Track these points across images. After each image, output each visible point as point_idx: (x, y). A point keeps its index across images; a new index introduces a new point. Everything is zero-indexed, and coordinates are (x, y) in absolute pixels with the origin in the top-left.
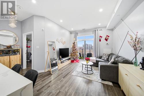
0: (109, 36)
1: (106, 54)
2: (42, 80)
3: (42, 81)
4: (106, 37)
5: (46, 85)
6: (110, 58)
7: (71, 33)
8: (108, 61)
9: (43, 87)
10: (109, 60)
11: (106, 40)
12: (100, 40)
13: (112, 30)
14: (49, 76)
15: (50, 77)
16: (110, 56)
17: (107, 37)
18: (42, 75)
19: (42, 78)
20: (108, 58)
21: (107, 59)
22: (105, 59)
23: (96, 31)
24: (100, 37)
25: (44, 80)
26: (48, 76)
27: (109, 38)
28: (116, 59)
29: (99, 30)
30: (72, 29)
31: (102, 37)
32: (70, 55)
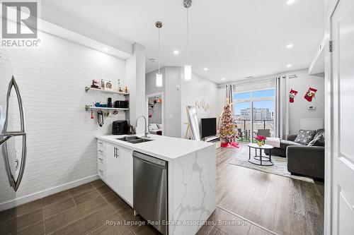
0: (315, 91)
1: (305, 131)
4: (308, 93)
7: (219, 86)
11: (309, 98)
12: (292, 100)
17: (311, 92)
23: (281, 79)
24: (292, 91)
27: (316, 94)
29: (287, 77)
30: (223, 79)
31: (296, 92)
32: (218, 131)
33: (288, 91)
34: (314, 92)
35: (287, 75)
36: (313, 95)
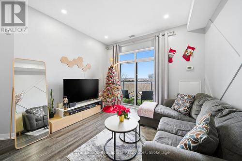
0: (193, 49)
1: (183, 96)
4: (187, 51)
6: (194, 107)
7: (107, 47)
8: (190, 116)
10: (193, 114)
11: (187, 58)
12: (170, 60)
13: (203, 31)
16: (196, 103)
17: (190, 50)
20: (190, 109)
21: (186, 111)
22: (182, 109)
23: (161, 36)
24: (171, 51)
27: (195, 52)
28: (218, 123)
29: (166, 36)
30: (106, 37)
31: (174, 51)
32: (100, 94)
33: (167, 50)
34: (192, 51)
35: (166, 33)
36: (191, 54)
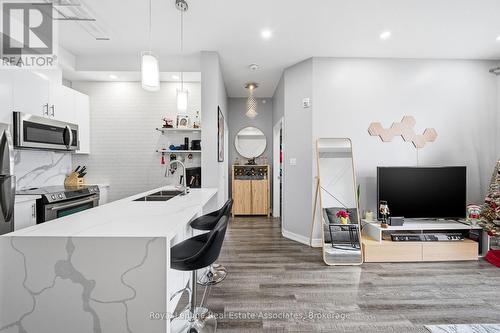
2: (290, 265)
3: (288, 268)
5: (287, 285)
9: (279, 286)
14: (316, 265)
15: (315, 269)
18: (299, 251)
19: (290, 259)
25: (292, 268)
26: (309, 264)
